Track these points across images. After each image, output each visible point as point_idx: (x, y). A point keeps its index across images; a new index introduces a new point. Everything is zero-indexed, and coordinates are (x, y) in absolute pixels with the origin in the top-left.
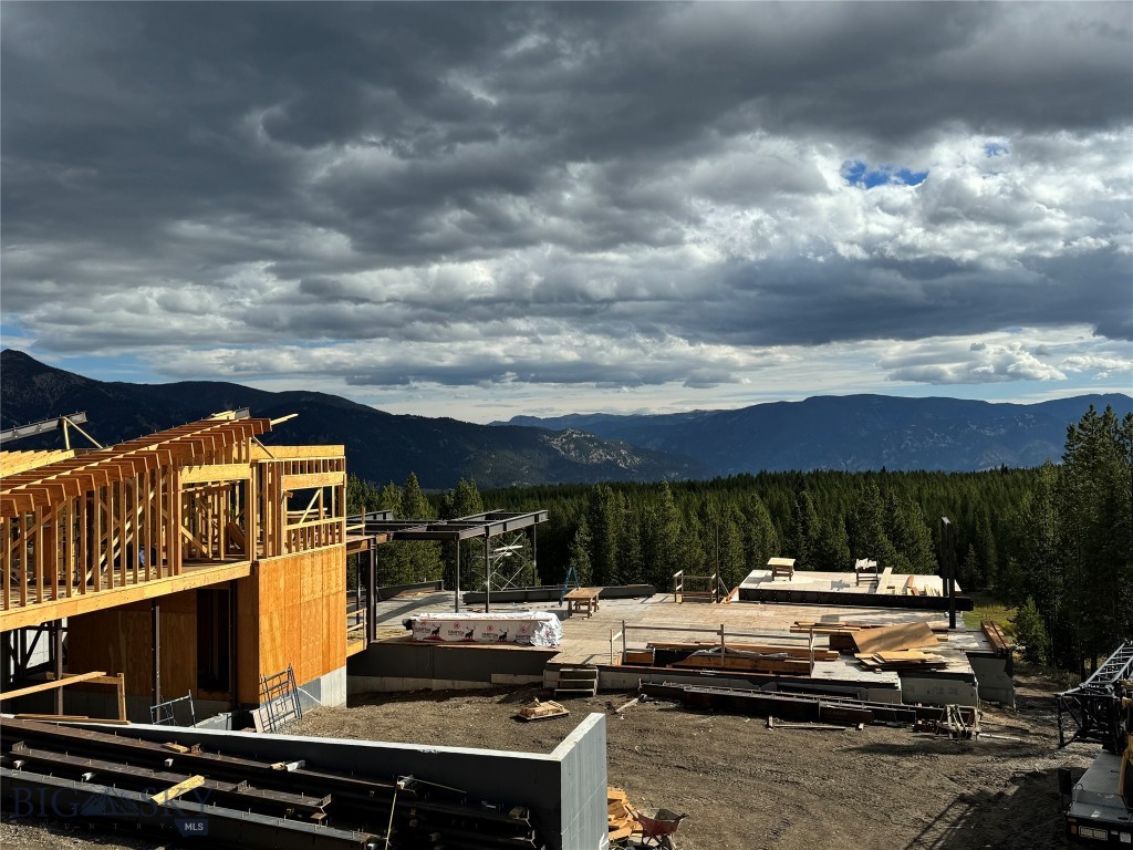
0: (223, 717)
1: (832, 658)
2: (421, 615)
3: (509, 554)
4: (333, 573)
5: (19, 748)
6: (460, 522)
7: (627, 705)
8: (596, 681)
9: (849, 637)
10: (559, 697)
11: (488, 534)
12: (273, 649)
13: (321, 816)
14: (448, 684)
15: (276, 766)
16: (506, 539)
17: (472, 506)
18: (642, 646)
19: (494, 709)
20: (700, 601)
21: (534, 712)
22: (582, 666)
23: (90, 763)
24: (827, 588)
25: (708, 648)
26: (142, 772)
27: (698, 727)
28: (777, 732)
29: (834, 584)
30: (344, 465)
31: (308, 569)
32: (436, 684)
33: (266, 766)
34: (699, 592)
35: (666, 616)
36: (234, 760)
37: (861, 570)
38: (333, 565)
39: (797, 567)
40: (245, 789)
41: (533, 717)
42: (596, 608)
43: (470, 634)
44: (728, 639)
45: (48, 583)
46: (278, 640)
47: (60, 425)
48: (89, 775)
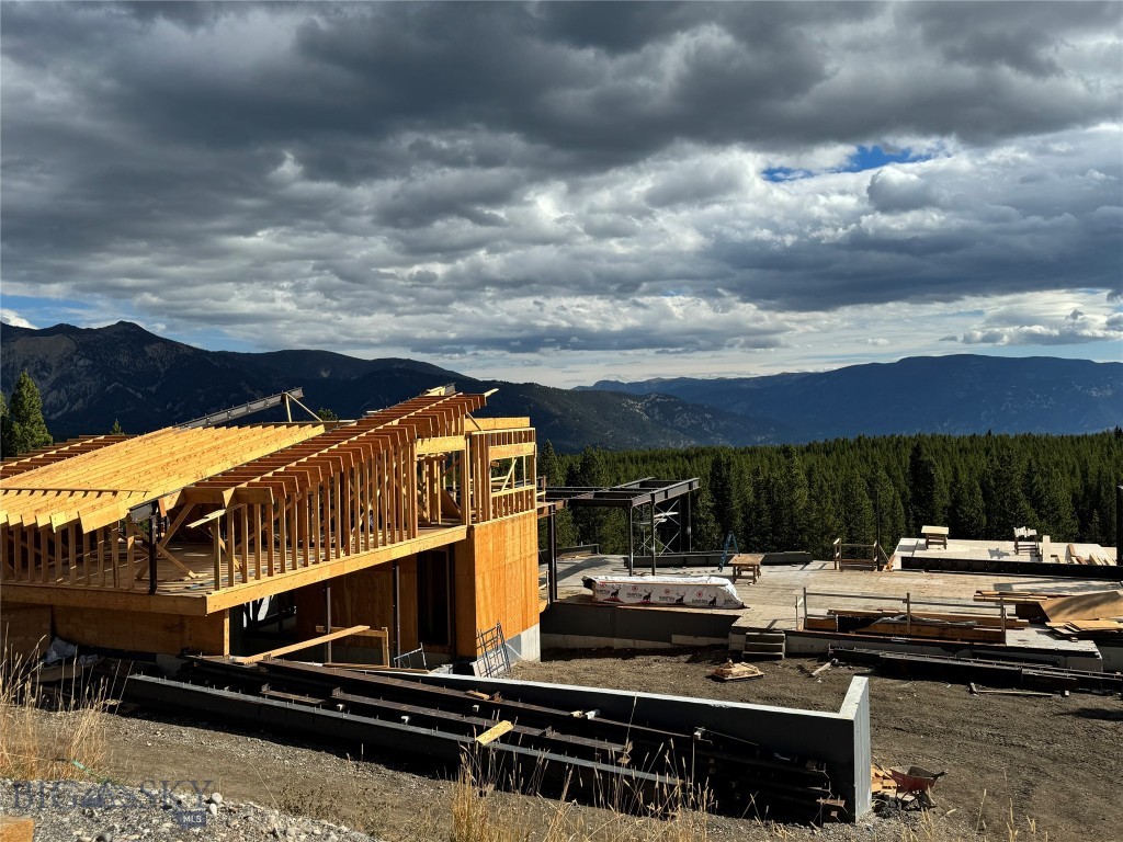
0: (446, 667)
1: (1020, 627)
2: (600, 577)
3: (664, 520)
4: (528, 537)
5: (337, 693)
6: (621, 489)
7: (821, 669)
8: (784, 645)
9: (1037, 606)
10: (750, 659)
11: (653, 501)
12: (486, 606)
13: (626, 761)
14: (629, 643)
15: (576, 714)
16: (664, 506)
17: (599, 472)
18: (823, 612)
19: (686, 669)
20: (861, 569)
21: (730, 673)
22: (768, 630)
23: (405, 707)
24: (987, 557)
25: (893, 615)
26: (453, 716)
27: (901, 691)
28: (983, 698)
29: (992, 553)
30: (534, 436)
31: (509, 534)
32: (617, 643)
33: (566, 714)
34: (862, 557)
35: (832, 583)
36: (534, 707)
37: (1022, 538)
38: (528, 529)
39: (953, 535)
40: (551, 734)
41: (730, 677)
42: (759, 574)
43: (649, 596)
44: (916, 609)
45: (300, 546)
46: (489, 598)
47: (283, 400)
48: (406, 718)
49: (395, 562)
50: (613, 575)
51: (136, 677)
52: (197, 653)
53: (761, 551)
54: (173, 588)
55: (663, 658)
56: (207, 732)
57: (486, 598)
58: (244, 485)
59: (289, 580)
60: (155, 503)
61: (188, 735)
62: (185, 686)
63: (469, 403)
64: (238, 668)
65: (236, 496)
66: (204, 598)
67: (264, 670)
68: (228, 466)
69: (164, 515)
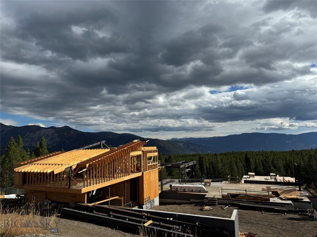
0: (137, 207)
1: (273, 197)
3: (188, 171)
4: (156, 175)
5: (111, 213)
6: (178, 164)
7: (226, 208)
8: (217, 202)
9: (277, 192)
10: (209, 205)
11: (185, 166)
12: (146, 192)
13: (180, 231)
14: (180, 201)
15: (168, 219)
16: (188, 168)
18: (226, 194)
19: (194, 208)
20: (235, 183)
21: (204, 209)
22: (213, 198)
23: (127, 217)
24: (264, 180)
25: (243, 194)
26: (138, 219)
27: (245, 213)
28: (265, 215)
29: (265, 179)
30: (157, 151)
31: (152, 174)
32: (177, 201)
33: (165, 219)
34: (235, 180)
35: (228, 186)
36: (158, 217)
37: (272, 176)
38: (156, 173)
39: (256, 175)
40: (162, 224)
41: (204, 210)
42: (211, 184)
43: (185, 190)
44: (248, 193)
47: (101, 143)
48: (127, 219)
49: (125, 181)
50: (176, 184)
51: (64, 208)
52: (79, 203)
53: (211, 179)
54: (74, 187)
55: (189, 205)
56: (80, 222)
57: (146, 190)
58: (91, 163)
59: (100, 185)
60: (71, 167)
61: (76, 223)
62: (76, 211)
63: (143, 144)
64: (88, 207)
65: (89, 165)
66: (81, 190)
67: (94, 207)
68: (88, 158)
69: (73, 170)
